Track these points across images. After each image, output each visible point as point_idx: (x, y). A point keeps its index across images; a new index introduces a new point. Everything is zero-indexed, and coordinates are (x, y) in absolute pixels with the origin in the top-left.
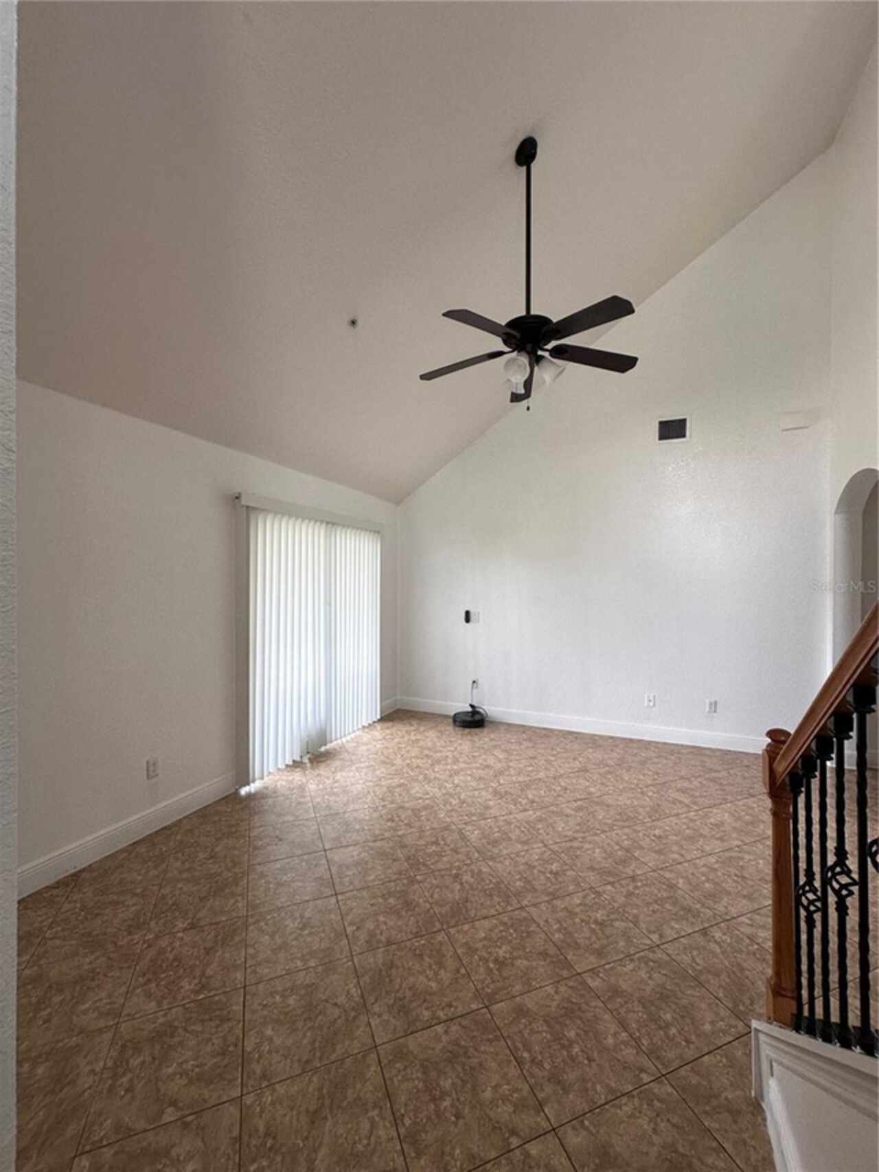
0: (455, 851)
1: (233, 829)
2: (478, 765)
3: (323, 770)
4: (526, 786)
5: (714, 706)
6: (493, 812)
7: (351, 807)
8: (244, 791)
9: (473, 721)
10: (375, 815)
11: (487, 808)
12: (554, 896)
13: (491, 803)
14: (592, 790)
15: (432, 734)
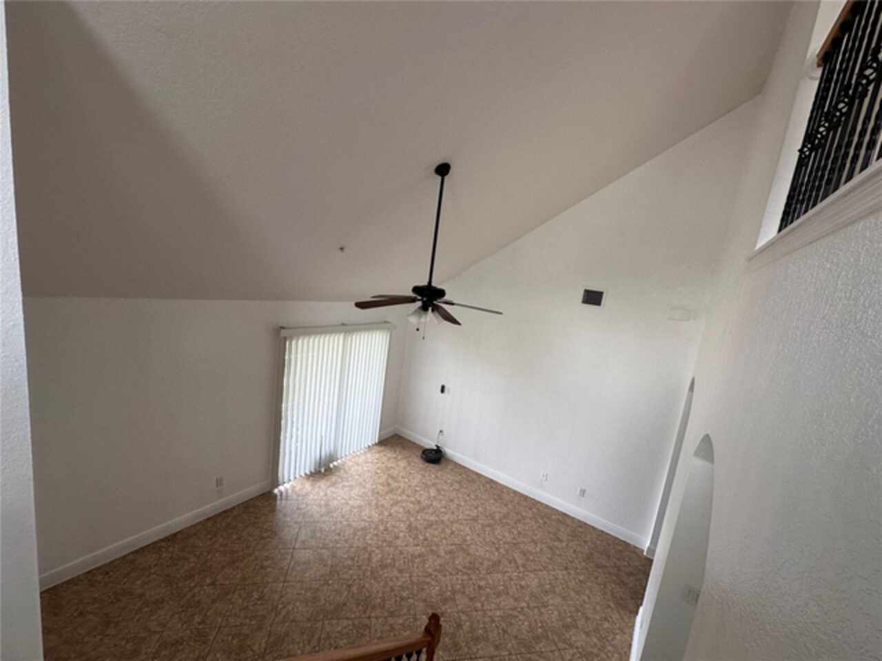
0: (359, 567)
1: (256, 521)
2: (413, 499)
3: (323, 484)
4: (430, 525)
5: (583, 492)
6: (399, 542)
7: (324, 518)
8: (276, 491)
9: (435, 457)
10: (333, 528)
11: (397, 538)
12: (392, 614)
13: (401, 534)
14: (468, 538)
15: (403, 464)
